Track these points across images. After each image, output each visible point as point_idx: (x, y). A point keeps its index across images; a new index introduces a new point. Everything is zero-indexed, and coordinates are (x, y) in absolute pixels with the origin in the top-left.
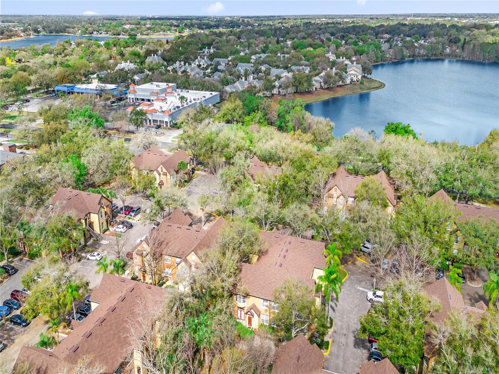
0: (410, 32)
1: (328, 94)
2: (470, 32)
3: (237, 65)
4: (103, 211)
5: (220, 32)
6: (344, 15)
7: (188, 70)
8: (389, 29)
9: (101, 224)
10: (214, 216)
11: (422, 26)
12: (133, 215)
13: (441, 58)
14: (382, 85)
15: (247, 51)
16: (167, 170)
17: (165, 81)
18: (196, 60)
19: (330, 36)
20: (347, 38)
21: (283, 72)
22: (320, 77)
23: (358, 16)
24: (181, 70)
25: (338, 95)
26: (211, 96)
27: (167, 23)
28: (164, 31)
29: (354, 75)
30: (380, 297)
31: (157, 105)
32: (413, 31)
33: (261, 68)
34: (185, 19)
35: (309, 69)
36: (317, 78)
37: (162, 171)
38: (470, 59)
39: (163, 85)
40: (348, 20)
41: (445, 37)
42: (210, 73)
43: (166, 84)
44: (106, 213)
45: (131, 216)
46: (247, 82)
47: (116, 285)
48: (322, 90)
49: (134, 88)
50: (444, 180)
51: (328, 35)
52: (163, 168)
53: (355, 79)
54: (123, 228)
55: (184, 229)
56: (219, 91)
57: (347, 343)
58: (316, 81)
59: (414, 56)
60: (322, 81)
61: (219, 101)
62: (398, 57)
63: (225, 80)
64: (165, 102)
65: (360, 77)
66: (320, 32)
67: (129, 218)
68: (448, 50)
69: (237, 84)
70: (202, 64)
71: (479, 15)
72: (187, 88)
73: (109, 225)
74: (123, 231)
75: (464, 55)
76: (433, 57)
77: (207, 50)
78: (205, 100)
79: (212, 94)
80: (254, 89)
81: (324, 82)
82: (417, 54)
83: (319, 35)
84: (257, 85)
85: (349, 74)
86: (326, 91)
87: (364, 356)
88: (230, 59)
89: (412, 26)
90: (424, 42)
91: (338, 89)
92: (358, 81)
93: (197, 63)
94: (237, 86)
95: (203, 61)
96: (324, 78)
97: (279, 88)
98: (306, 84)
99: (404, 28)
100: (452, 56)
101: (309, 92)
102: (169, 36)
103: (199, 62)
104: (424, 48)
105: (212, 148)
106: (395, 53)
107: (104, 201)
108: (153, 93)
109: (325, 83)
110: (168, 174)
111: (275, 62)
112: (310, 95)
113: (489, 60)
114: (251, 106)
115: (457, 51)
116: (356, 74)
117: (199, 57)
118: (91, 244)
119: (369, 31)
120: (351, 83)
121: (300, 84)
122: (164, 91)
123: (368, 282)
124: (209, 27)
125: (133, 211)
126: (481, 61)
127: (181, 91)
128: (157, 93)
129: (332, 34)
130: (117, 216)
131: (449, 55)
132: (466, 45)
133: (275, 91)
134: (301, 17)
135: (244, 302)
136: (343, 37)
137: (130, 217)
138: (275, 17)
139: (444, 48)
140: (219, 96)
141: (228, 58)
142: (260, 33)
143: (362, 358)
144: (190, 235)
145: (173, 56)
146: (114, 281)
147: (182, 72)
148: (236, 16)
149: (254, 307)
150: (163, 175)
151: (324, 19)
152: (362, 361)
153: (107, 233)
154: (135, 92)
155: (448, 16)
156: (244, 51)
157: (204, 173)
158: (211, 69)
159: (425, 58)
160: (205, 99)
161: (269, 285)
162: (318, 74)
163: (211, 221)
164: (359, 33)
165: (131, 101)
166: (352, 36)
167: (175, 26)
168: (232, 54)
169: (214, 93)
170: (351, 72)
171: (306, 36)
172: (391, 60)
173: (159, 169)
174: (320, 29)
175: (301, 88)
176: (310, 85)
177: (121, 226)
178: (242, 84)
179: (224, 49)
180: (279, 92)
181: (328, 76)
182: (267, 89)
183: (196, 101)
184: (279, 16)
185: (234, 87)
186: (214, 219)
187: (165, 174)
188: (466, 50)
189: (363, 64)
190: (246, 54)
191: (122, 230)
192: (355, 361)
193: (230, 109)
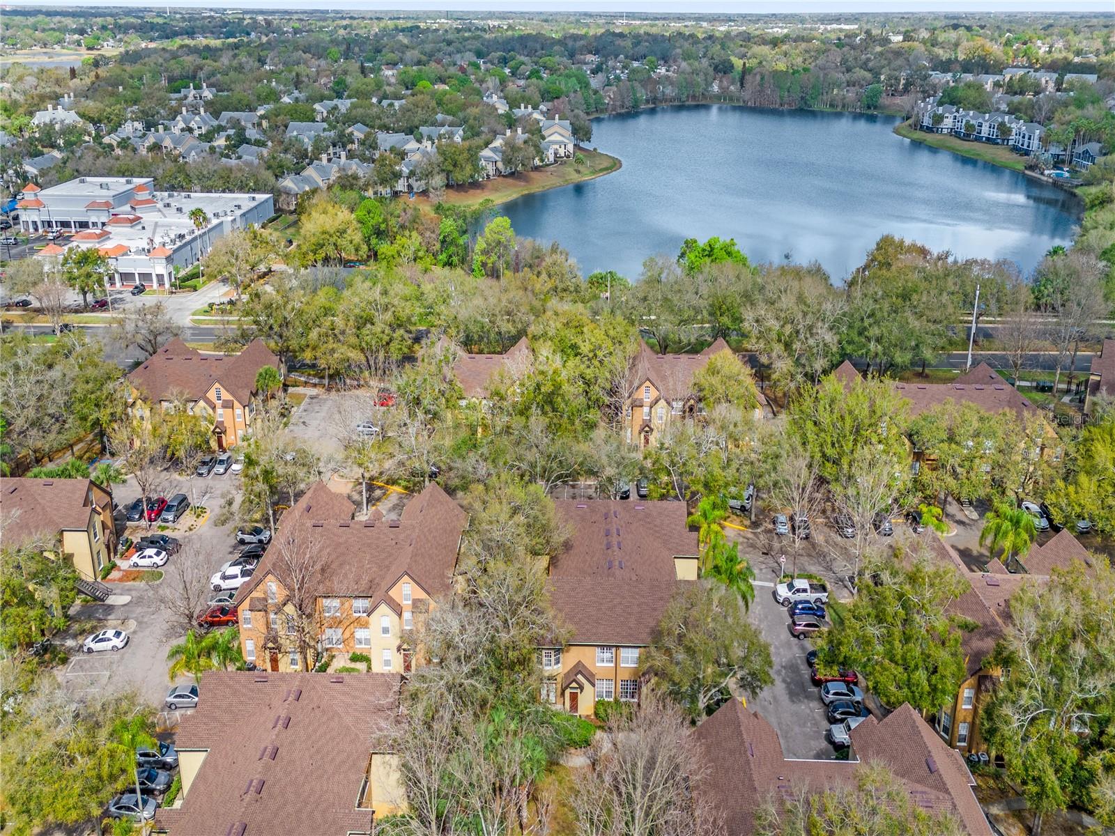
0: (636, 49)
1: (515, 186)
2: (746, 50)
3: (286, 127)
4: (98, 520)
5: (207, 48)
6: (482, 12)
7: (167, 142)
8: (595, 44)
9: (95, 556)
10: (380, 487)
11: (654, 39)
12: (170, 517)
13: (703, 102)
14: (615, 165)
15: (296, 94)
16: (233, 394)
17: (119, 171)
18: (179, 118)
19: (475, 59)
20: (512, 63)
21: (407, 142)
22: (495, 150)
23: (514, 15)
24: (146, 145)
25: (535, 188)
26: (254, 204)
27: (47, 24)
28: (45, 45)
29: (560, 143)
30: (805, 591)
31: (120, 236)
32: (641, 49)
33: (352, 134)
34: (96, 15)
35: (461, 132)
36: (486, 153)
37: (219, 398)
38: (757, 104)
39: (118, 184)
40: (496, 23)
41: (704, 60)
42: (227, 147)
43: (123, 180)
44: (104, 526)
45: (166, 521)
46: (335, 168)
47: (244, 695)
48: (500, 179)
49: (36, 195)
50: (849, 343)
51: (470, 57)
52: (223, 391)
53: (562, 152)
54: (158, 554)
55: (357, 526)
56: (272, 191)
57: (775, 698)
58: (487, 159)
59: (655, 100)
60: (497, 158)
61: (273, 215)
62: (628, 104)
63: (275, 164)
64: (140, 227)
65: (570, 147)
66: (451, 49)
67: (163, 528)
68: (716, 88)
69: (310, 172)
70: (195, 126)
71: (744, 16)
72: (183, 189)
73: (112, 555)
74: (161, 563)
75: (746, 95)
76: (691, 103)
77: (193, 92)
78: (243, 215)
79: (254, 199)
80: (355, 182)
81: (503, 160)
82: (659, 96)
83: (450, 55)
84: (361, 174)
85: (549, 142)
86: (510, 181)
87: (815, 715)
88: (261, 112)
89: (637, 39)
90: (667, 71)
91: (533, 175)
92: (568, 157)
93: (182, 125)
94: (310, 176)
95: (197, 118)
96: (503, 153)
97: (408, 178)
98: (468, 168)
99: (619, 42)
100: (725, 100)
101: (475, 185)
102: (63, 58)
103: (184, 120)
104: (672, 84)
105: (333, 329)
106: (622, 95)
107: (96, 495)
108: (93, 206)
109: (508, 161)
110: (236, 403)
111: (380, 118)
112: (479, 191)
113: (790, 104)
114: (373, 222)
115: (732, 88)
116: (563, 142)
117: (184, 109)
118: (79, 613)
119: (556, 48)
120: (556, 162)
121: (455, 165)
122: (124, 197)
123: (763, 566)
124: (168, 33)
125: (169, 508)
126: (777, 106)
127: (170, 196)
128: (107, 204)
129: (479, 54)
130: (124, 528)
131: (718, 98)
132: (747, 77)
133: (401, 185)
134: (390, 15)
135: (557, 662)
136: (504, 61)
137: (163, 524)
138: (327, 12)
139: (708, 84)
140: (272, 202)
141: (255, 110)
142: (313, 50)
143: (814, 718)
144: (378, 538)
145: (108, 110)
146: (237, 686)
147: (150, 149)
148: (230, 9)
149: (579, 669)
150: (224, 407)
151: (443, 20)
152: (816, 724)
153: (115, 574)
154: (39, 204)
155: (690, 19)
156: (289, 93)
157: (314, 391)
158: (228, 138)
159: (676, 103)
160: (241, 212)
161: (608, 613)
162: (487, 144)
163: (379, 499)
164: (536, 51)
165: (31, 230)
166: (523, 58)
167: (75, 31)
168: (264, 100)
169: (261, 197)
170: (552, 138)
171: (424, 58)
172: (614, 110)
173: (212, 395)
174: (449, 43)
175: (459, 176)
176: (477, 169)
177: (151, 551)
178: (322, 171)
179: (238, 88)
180: (410, 187)
181: (511, 146)
182: (383, 182)
183: (221, 219)
184: (337, 12)
185: (307, 180)
186: (384, 494)
187: (228, 405)
188: (747, 86)
189: (573, 120)
190: (297, 100)
191: (157, 560)
192: (804, 729)
193: (332, 232)
